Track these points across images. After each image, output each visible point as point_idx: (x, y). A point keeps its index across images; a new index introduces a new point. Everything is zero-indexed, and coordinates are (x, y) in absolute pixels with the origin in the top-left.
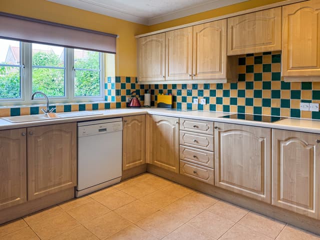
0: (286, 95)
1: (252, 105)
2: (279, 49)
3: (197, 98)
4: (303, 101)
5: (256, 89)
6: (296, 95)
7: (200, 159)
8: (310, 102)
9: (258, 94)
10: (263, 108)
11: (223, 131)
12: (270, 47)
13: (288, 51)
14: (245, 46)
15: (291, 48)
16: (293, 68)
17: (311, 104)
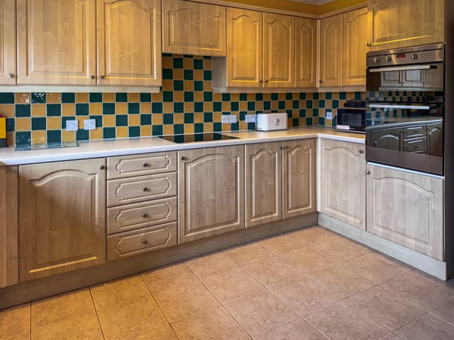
0: (208, 108)
1: (172, 123)
2: (224, 55)
3: (73, 118)
4: (224, 114)
5: (176, 102)
6: (217, 107)
7: (154, 216)
8: (229, 114)
9: (178, 108)
10: (185, 125)
11: (192, 160)
12: (217, 51)
13: (233, 59)
14: (187, 44)
15: (235, 56)
16: (237, 78)
17: (230, 116)
